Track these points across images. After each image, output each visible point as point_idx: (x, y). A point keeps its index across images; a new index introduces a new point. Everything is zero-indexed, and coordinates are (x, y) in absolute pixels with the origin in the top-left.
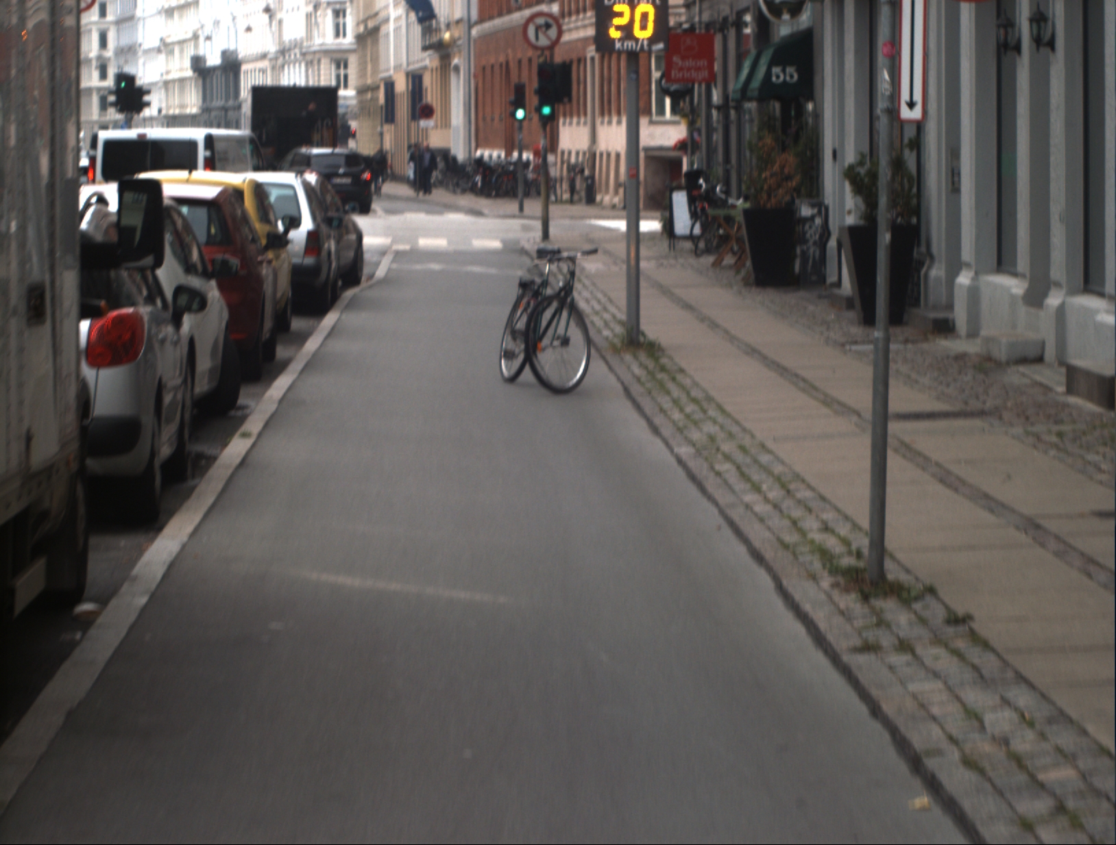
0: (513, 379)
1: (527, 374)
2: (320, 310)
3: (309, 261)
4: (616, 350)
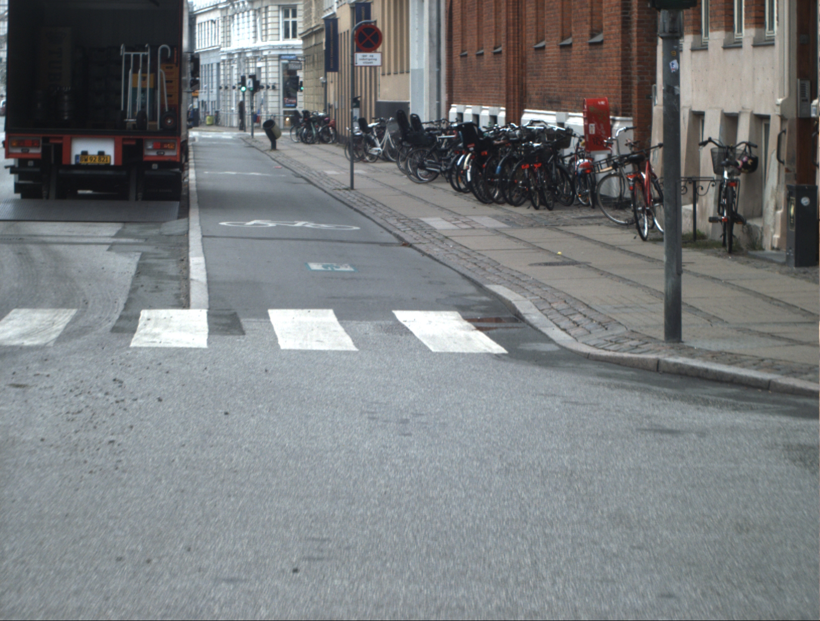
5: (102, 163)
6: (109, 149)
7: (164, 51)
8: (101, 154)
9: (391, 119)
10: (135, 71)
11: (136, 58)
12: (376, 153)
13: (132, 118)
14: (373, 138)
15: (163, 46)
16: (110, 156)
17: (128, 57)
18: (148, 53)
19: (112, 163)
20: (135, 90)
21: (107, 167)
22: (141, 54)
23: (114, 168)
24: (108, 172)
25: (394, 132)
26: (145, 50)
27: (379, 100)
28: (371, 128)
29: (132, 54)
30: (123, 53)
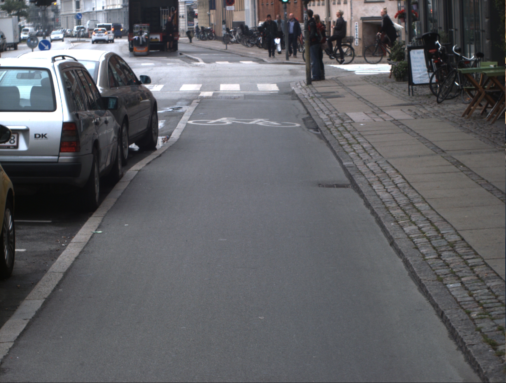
5: (157, 41)
6: (158, 37)
7: (173, 9)
8: (156, 38)
9: (238, 28)
10: (165, 15)
11: (165, 11)
12: (233, 41)
13: (164, 28)
14: (232, 35)
15: (173, 7)
16: (158, 39)
17: (162, 11)
18: (168, 9)
19: (159, 40)
20: (165, 20)
21: (158, 42)
22: (166, 10)
23: (160, 42)
24: (159, 44)
25: (240, 32)
26: (167, 8)
27: (234, 21)
28: (231, 32)
29: (163, 10)
30: (161, 9)
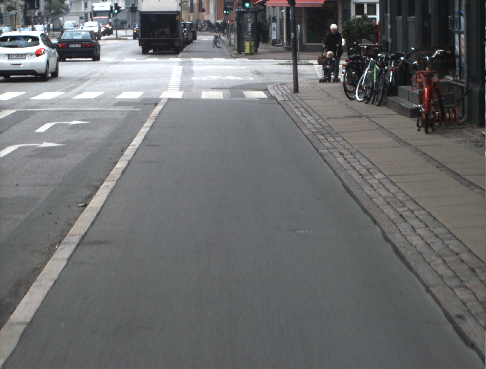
0: (214, 47)
1: (216, 47)
2: (188, 44)
3: (186, 37)
4: (228, 46)
